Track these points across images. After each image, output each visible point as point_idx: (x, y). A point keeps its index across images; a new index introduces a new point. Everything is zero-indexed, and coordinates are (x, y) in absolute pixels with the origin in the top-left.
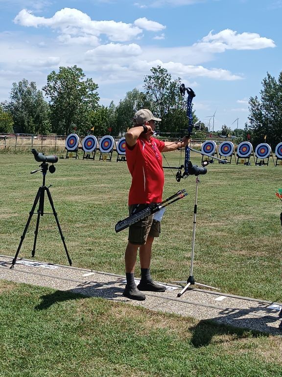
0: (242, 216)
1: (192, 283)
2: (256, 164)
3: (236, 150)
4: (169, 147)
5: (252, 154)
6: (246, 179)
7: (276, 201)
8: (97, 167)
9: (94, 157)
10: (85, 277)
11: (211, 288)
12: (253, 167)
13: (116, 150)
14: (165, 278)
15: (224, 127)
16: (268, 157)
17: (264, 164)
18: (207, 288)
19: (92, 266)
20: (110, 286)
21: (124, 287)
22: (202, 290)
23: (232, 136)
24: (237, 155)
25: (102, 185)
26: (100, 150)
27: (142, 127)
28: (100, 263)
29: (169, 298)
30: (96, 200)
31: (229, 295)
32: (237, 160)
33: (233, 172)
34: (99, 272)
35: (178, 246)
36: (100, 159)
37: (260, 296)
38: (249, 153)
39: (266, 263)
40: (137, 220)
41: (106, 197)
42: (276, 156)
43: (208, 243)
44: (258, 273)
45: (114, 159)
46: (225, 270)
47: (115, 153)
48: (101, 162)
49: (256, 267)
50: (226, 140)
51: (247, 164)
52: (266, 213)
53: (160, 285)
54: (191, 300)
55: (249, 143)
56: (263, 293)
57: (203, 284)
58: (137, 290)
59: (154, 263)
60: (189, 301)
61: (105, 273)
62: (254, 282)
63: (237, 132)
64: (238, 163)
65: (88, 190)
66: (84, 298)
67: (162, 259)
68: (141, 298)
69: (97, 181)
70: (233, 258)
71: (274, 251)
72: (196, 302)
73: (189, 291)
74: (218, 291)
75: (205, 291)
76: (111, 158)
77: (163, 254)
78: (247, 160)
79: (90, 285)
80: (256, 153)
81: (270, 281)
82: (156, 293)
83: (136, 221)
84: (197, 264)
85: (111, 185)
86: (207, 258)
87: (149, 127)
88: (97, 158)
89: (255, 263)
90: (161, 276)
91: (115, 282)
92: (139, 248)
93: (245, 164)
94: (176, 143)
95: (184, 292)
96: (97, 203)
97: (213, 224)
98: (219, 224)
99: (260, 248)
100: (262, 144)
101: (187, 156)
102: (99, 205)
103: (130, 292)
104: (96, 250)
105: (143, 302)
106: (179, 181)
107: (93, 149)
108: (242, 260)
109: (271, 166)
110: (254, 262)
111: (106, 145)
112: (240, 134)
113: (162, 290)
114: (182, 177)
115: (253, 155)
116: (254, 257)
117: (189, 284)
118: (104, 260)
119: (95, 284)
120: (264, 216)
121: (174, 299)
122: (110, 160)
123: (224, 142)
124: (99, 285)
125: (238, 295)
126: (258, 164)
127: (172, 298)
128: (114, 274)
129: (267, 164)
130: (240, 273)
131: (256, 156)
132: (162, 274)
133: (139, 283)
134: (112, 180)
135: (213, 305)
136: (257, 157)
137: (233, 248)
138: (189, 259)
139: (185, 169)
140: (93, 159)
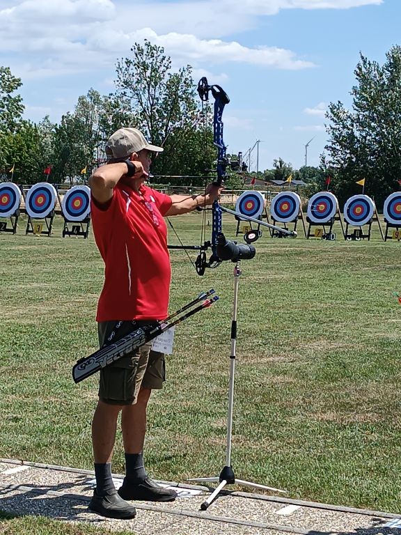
0: (324, 342)
1: (231, 481)
2: (346, 236)
3: (305, 209)
4: (180, 206)
5: (337, 216)
6: (328, 267)
7: (389, 311)
8: (21, 247)
9: (15, 228)
10: (9, 476)
11: (267, 490)
12: (339, 242)
13: (61, 213)
14: (175, 473)
15: (278, 164)
16: (369, 223)
17: (361, 236)
18: (261, 490)
19: (21, 453)
20: (62, 493)
21: (91, 493)
22: (249, 495)
23: (294, 181)
24: (308, 219)
25: (35, 285)
26: (27, 213)
27: (125, 164)
28: (38, 446)
29: (184, 512)
30: (24, 316)
31: (305, 502)
32: (307, 230)
33: (299, 254)
34: (37, 464)
35: (197, 406)
36: (28, 231)
37: (367, 503)
38: (331, 215)
39: (375, 437)
40: (118, 355)
41: (43, 309)
42: (386, 220)
43: (258, 399)
44: (360, 455)
45: (57, 230)
46: (295, 453)
47: (57, 218)
48: (30, 237)
49: (355, 444)
50: (284, 190)
51: (328, 237)
52: (371, 335)
53: (165, 486)
54: (228, 515)
55: (329, 194)
56: (372, 496)
57: (252, 481)
58: (117, 497)
59: (152, 442)
60: (226, 519)
61: (49, 466)
62: (354, 475)
63: (306, 173)
64: (309, 235)
65: (6, 296)
66: (8, 519)
67: (165, 433)
68: (127, 515)
69: (23, 277)
70: (308, 428)
71: (389, 412)
72: (239, 519)
73: (224, 497)
74: (282, 495)
75: (257, 495)
76: (50, 229)
77: (168, 424)
78: (327, 228)
79: (20, 493)
80: (344, 216)
81: (384, 473)
82: (158, 503)
83: (116, 358)
84: (238, 441)
85: (52, 285)
86: (256, 430)
87: (138, 164)
88: (21, 229)
89: (353, 437)
90: (167, 469)
91: (73, 485)
92: (121, 412)
93: (324, 237)
94: (194, 198)
95: (215, 499)
96: (25, 322)
97: (265, 360)
98: (277, 359)
99: (361, 405)
100: (356, 197)
101: (216, 224)
102: (31, 326)
103: (104, 503)
104: (28, 418)
105: (131, 522)
106: (201, 273)
107: (12, 211)
108: (328, 430)
109: (376, 241)
110: (350, 434)
111: (40, 203)
112: (312, 176)
113: (169, 497)
114: (208, 266)
115: (339, 219)
116: (352, 424)
117: (224, 482)
118: (46, 440)
119: (30, 489)
120: (367, 342)
121: (193, 513)
122: (48, 233)
123: (280, 194)
124: (37, 491)
125: (324, 502)
126: (349, 237)
127: (189, 513)
128: (68, 468)
129: (368, 236)
130: (324, 459)
131: (345, 221)
132: (167, 465)
133: (121, 485)
134: (55, 275)
135: (274, 525)
136: (348, 223)
137: (307, 407)
138: (221, 431)
139: (213, 249)
140: (14, 231)
